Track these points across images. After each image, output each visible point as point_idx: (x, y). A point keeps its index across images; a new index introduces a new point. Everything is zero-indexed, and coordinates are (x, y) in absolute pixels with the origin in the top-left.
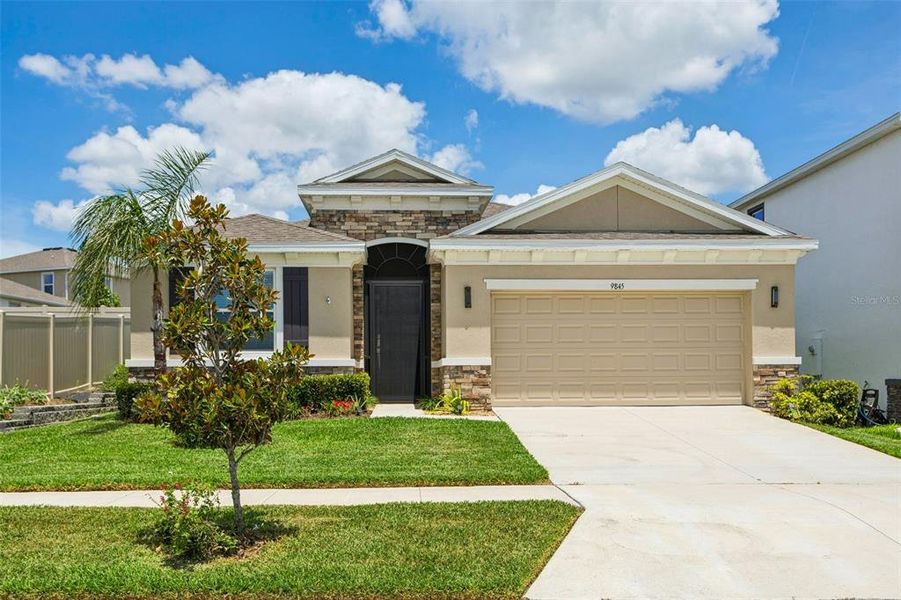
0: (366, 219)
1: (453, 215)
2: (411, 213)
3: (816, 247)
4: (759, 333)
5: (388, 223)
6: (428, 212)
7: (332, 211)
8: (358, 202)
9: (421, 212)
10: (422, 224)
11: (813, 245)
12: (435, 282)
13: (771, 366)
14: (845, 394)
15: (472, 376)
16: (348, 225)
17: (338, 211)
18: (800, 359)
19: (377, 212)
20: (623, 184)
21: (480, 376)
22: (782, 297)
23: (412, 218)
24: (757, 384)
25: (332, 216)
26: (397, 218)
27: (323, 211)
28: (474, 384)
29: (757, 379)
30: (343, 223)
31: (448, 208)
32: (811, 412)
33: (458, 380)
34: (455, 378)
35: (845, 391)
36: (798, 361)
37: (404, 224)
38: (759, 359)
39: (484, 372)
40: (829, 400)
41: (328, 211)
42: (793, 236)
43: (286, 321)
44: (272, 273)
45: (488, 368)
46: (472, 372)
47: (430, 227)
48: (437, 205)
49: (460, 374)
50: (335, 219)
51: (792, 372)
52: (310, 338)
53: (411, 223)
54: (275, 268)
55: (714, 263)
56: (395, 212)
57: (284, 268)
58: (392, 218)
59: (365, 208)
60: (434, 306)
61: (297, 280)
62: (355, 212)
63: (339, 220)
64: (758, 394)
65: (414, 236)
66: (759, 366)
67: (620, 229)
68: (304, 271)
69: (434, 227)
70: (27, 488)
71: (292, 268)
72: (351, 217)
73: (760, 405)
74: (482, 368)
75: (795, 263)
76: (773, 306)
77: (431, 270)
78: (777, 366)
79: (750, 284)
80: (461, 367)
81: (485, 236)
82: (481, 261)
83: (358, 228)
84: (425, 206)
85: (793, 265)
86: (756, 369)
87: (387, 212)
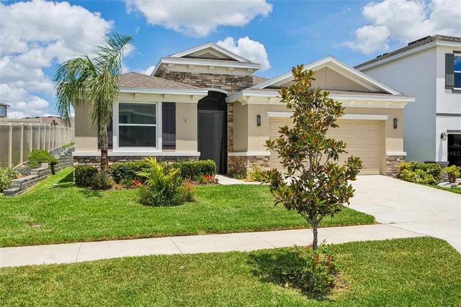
0: (196, 78)
1: (239, 78)
2: (219, 75)
3: (414, 101)
4: (389, 141)
5: (207, 80)
6: (227, 75)
7: (178, 72)
8: (192, 69)
9: (224, 75)
10: (224, 81)
11: (413, 100)
12: (230, 112)
13: (394, 156)
14: (437, 170)
15: (261, 161)
16: (186, 80)
17: (181, 73)
18: (406, 153)
19: (201, 74)
20: (329, 67)
21: (265, 161)
22: (399, 124)
23: (219, 78)
24: (389, 165)
25: (178, 75)
26: (212, 78)
27: (173, 72)
28: (262, 165)
29: (388, 162)
30: (184, 79)
31: (237, 74)
32: (424, 179)
33: (254, 164)
34: (252, 162)
35: (437, 169)
36: (405, 154)
37: (215, 81)
38: (389, 153)
39: (267, 159)
40: (430, 173)
41: (176, 72)
42: (403, 95)
43: (164, 132)
44: (155, 105)
45: (268, 157)
46: (261, 159)
47: (228, 84)
48: (232, 72)
49: (255, 160)
50: (180, 77)
51: (402, 159)
52: (177, 141)
53: (218, 81)
54: (157, 102)
55: (370, 107)
56: (210, 75)
57: (163, 103)
58: (209, 78)
59: (195, 71)
60: (229, 124)
61: (169, 109)
62: (190, 73)
63: (182, 78)
64: (389, 169)
65: (220, 87)
66: (389, 156)
67: (327, 88)
68: (173, 105)
69: (230, 84)
70: (100, 239)
71: (167, 103)
72: (188, 76)
73: (389, 175)
74: (266, 157)
75: (403, 108)
76: (394, 128)
77: (228, 105)
78: (396, 156)
79: (384, 117)
80: (256, 156)
81: (268, 89)
82: (265, 102)
83: (191, 82)
84: (225, 72)
85: (403, 109)
86: (387, 158)
87: (207, 74)
